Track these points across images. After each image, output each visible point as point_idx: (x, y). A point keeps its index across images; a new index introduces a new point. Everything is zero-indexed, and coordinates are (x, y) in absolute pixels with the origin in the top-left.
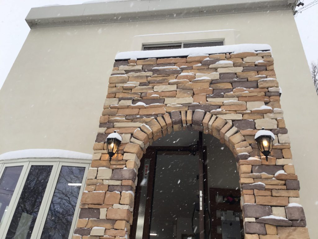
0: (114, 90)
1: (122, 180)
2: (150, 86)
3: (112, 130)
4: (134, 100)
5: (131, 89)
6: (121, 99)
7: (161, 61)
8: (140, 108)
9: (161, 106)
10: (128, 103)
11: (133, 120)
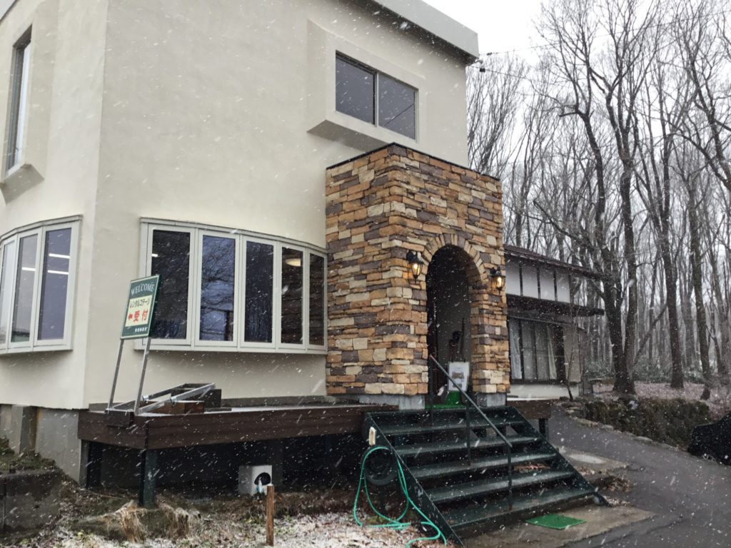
0: (400, 191)
1: (419, 300)
2: (427, 196)
3: (407, 245)
4: (418, 211)
5: (413, 194)
6: (407, 206)
7: (433, 162)
8: (423, 222)
9: (438, 224)
10: (414, 213)
11: (420, 237)
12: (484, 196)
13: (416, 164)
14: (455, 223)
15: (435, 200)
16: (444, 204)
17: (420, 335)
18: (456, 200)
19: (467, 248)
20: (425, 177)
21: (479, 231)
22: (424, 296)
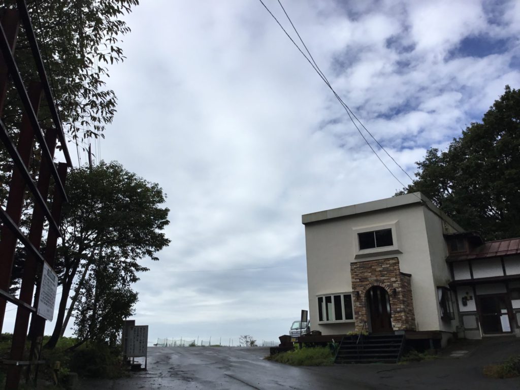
0: (353, 276)
1: (362, 305)
2: (363, 273)
3: (356, 290)
4: (360, 279)
5: (357, 275)
6: (356, 279)
7: (364, 263)
8: (362, 282)
9: (368, 281)
10: (358, 280)
11: (361, 286)
12: (388, 265)
13: (358, 266)
14: (375, 278)
15: (366, 274)
16: (370, 274)
17: (363, 315)
18: (375, 270)
19: (381, 285)
20: (362, 268)
21: (387, 278)
22: (363, 303)
